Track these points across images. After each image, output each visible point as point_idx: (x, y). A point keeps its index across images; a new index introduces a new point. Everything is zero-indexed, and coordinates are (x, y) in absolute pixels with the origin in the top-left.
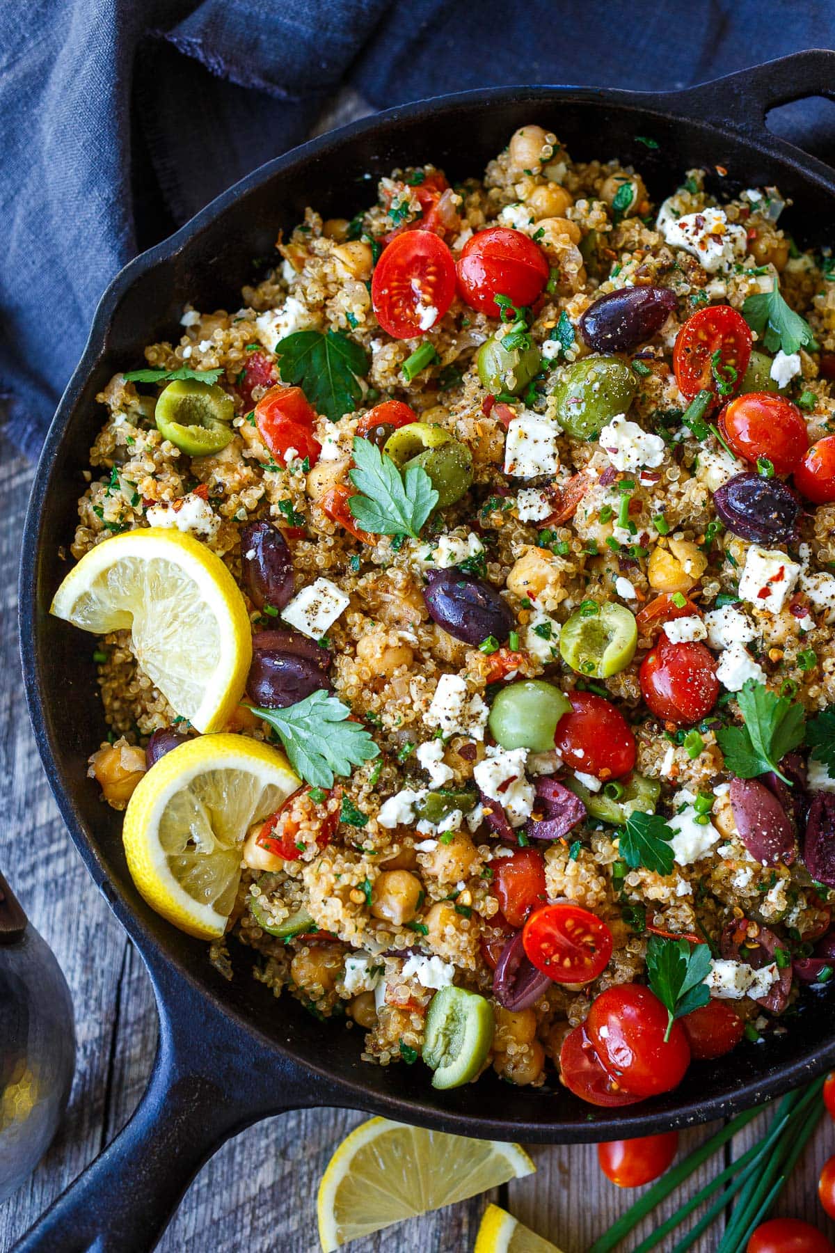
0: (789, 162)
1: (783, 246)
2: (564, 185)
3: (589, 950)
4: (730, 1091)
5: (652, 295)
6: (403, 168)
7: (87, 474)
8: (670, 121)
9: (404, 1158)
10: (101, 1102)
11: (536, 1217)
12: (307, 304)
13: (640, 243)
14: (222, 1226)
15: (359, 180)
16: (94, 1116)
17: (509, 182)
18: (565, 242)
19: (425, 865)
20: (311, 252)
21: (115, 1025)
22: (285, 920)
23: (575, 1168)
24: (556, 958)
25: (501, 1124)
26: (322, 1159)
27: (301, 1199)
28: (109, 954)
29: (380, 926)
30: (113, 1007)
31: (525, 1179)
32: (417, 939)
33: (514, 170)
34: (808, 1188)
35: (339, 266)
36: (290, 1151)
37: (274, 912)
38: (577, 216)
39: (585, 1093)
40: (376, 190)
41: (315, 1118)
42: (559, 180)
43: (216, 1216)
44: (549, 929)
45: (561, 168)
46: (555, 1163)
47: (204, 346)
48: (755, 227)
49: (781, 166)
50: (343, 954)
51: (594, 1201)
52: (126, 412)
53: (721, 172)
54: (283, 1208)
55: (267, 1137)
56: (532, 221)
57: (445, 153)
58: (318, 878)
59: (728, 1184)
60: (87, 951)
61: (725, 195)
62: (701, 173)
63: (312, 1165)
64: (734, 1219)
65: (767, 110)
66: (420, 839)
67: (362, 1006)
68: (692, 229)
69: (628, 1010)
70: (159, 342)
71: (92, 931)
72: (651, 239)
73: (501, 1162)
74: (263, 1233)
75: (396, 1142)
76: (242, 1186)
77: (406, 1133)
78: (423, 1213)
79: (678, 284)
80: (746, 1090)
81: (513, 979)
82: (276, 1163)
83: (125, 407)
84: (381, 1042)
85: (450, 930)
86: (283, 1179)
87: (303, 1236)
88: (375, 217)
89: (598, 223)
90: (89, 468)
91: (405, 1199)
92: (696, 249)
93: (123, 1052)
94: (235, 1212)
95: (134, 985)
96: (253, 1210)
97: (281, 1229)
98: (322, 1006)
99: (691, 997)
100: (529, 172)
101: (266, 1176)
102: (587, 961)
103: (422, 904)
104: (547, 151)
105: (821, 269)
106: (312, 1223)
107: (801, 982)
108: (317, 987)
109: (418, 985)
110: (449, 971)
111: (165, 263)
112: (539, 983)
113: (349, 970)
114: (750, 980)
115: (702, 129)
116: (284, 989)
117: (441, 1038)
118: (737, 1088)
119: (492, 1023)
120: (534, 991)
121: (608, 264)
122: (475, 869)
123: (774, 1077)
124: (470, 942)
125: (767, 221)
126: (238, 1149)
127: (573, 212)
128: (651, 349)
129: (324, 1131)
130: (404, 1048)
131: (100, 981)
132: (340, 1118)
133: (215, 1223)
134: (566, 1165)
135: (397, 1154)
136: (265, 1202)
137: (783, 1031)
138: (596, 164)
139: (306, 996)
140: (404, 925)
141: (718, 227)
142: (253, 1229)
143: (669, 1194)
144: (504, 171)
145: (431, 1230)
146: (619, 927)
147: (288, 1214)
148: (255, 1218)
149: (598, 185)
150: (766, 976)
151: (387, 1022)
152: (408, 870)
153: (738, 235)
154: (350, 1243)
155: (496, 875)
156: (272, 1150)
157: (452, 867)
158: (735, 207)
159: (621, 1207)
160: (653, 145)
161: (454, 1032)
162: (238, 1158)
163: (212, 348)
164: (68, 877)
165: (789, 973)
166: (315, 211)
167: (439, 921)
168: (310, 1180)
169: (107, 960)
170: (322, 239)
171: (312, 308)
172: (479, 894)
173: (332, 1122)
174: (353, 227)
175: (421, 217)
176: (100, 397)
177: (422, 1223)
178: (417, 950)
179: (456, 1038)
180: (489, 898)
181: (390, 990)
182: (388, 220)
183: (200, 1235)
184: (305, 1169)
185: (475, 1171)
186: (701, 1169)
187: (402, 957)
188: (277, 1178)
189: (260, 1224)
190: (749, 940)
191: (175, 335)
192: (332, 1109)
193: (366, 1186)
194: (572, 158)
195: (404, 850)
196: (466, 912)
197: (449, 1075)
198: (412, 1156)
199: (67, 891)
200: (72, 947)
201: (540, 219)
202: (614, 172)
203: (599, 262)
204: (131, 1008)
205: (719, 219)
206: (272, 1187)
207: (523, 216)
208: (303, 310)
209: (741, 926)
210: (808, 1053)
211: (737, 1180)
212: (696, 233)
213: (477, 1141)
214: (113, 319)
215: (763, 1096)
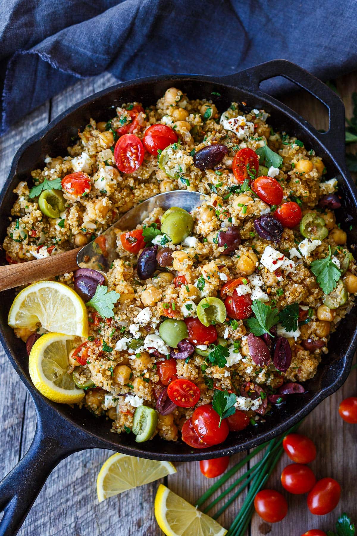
0: (268, 101)
1: (268, 130)
2: (185, 109)
3: (192, 396)
4: (242, 443)
5: (219, 148)
6: (126, 103)
7: (10, 219)
8: (224, 87)
9: (128, 467)
10: (18, 447)
11: (178, 489)
12: (89, 155)
13: (214, 129)
14: (63, 492)
15: (110, 108)
16: (16, 452)
17: (165, 108)
18: (184, 130)
19: (132, 365)
20: (91, 135)
21: (23, 419)
22: (85, 382)
23: (192, 471)
24: (179, 398)
25: (160, 454)
26: (99, 467)
27: (92, 482)
28: (21, 392)
29: (116, 385)
30: (22, 412)
31: (174, 475)
32: (130, 390)
33: (166, 104)
34: (278, 479)
35: (101, 141)
36: (88, 465)
37: (81, 379)
38: (190, 120)
39: (191, 444)
40: (116, 112)
41: (97, 453)
42: (184, 107)
43: (60, 489)
44: (177, 388)
45: (185, 103)
46: (185, 470)
47: (52, 171)
48: (258, 123)
49: (265, 103)
50: (104, 394)
51: (199, 483)
52: (24, 196)
53: (244, 104)
54: (85, 486)
55: (79, 459)
56: (173, 122)
57: (142, 98)
58: (94, 367)
59: (249, 476)
60: (13, 392)
61: (246, 112)
62: (237, 104)
63: (96, 470)
64: (250, 489)
65: (260, 82)
66: (130, 355)
67: (112, 412)
68: (233, 124)
69: (206, 415)
70: (37, 169)
71: (15, 384)
72: (218, 127)
73: (164, 469)
74: (78, 495)
75: (125, 462)
76: (70, 477)
77: (129, 458)
78: (135, 487)
79: (228, 143)
80: (248, 442)
81: (164, 404)
82: (82, 469)
83: (24, 194)
84: (118, 425)
85: (141, 387)
86: (85, 475)
87: (92, 496)
88: (115, 122)
89: (198, 123)
90: (11, 216)
91: (129, 482)
92: (235, 131)
93: (26, 429)
94: (67, 487)
95: (30, 404)
96: (74, 486)
97: (84, 493)
98: (97, 412)
99: (228, 411)
100: (172, 105)
101: (79, 474)
102: (191, 400)
103: (131, 378)
104: (178, 98)
105: (282, 139)
106: (95, 491)
107: (271, 403)
108: (95, 406)
109: (130, 405)
110: (142, 401)
111: (38, 141)
112: (173, 406)
113: (106, 400)
114: (251, 404)
115: (236, 90)
116: (83, 406)
117: (139, 424)
118: (246, 441)
119: (157, 419)
120: (171, 408)
121: (203, 136)
122: (150, 366)
123: (259, 438)
124: (149, 391)
125: (262, 121)
126: (68, 464)
127: (189, 119)
128: (221, 165)
129: (100, 458)
130: (126, 428)
131: (18, 403)
132: (106, 453)
133: (60, 491)
134: (189, 470)
135: (126, 466)
136: (79, 483)
137: (264, 421)
138: (198, 100)
139: (91, 409)
140: (125, 385)
141: (242, 123)
142: (74, 493)
143: (227, 480)
144: (163, 104)
145: (139, 494)
146: (203, 386)
147: (87, 488)
148: (75, 489)
149: (199, 108)
150: (257, 403)
151: (120, 418)
152: (127, 365)
153: (251, 126)
154: (109, 498)
155: (158, 367)
156: (81, 464)
157: (141, 365)
158: (249, 116)
159: (209, 485)
160: (218, 94)
161: (143, 422)
162: (68, 467)
163: (55, 172)
164: (6, 365)
165: (266, 400)
166: (94, 119)
167: (137, 384)
168: (95, 475)
169: (20, 395)
170: (95, 130)
171: (91, 157)
172: (152, 374)
173: (103, 454)
174: (107, 125)
175: (132, 122)
176: (15, 191)
177: (136, 491)
178: (130, 394)
179: (144, 424)
180: (155, 375)
181: (121, 407)
182: (119, 124)
183: (54, 495)
184: (93, 471)
185: (155, 472)
186: (239, 471)
187: (124, 396)
188: (83, 474)
189: (76, 491)
190: (251, 390)
191: (42, 166)
192: (103, 449)
193: (115, 478)
194: (189, 98)
195: (125, 359)
196: (148, 381)
197: (141, 437)
198: (131, 467)
199: (5, 370)
200: (7, 390)
201: (176, 121)
202: (205, 103)
203: (199, 136)
204: (29, 413)
205: (243, 120)
206: (81, 478)
207: (169, 120)
208: (88, 157)
209: (248, 385)
210: (271, 429)
211: (252, 476)
212: (234, 126)
213: (155, 461)
214: (19, 163)
215: (254, 444)
